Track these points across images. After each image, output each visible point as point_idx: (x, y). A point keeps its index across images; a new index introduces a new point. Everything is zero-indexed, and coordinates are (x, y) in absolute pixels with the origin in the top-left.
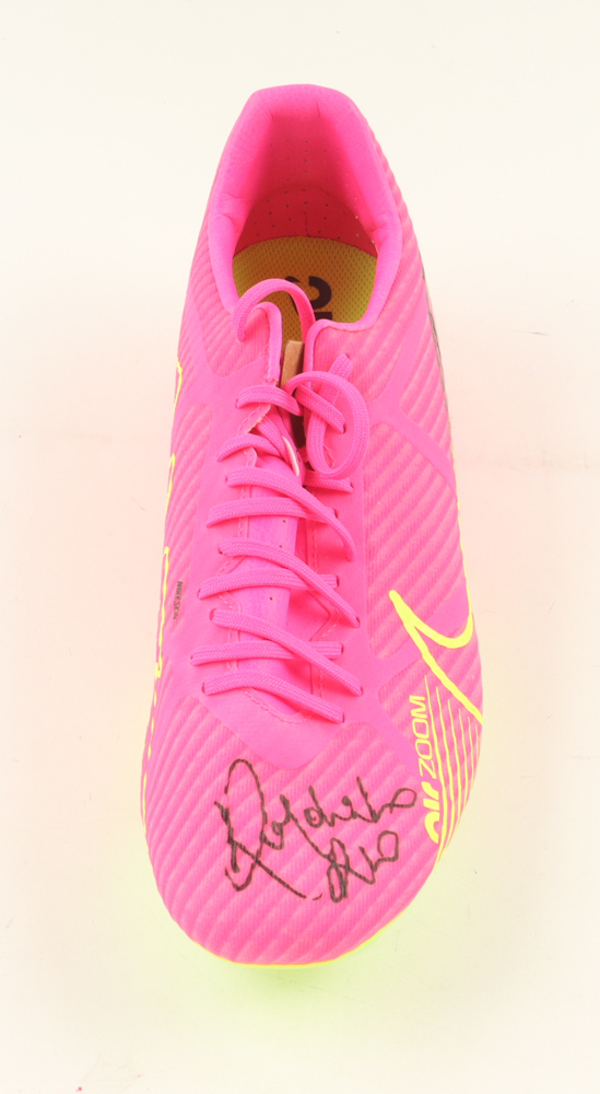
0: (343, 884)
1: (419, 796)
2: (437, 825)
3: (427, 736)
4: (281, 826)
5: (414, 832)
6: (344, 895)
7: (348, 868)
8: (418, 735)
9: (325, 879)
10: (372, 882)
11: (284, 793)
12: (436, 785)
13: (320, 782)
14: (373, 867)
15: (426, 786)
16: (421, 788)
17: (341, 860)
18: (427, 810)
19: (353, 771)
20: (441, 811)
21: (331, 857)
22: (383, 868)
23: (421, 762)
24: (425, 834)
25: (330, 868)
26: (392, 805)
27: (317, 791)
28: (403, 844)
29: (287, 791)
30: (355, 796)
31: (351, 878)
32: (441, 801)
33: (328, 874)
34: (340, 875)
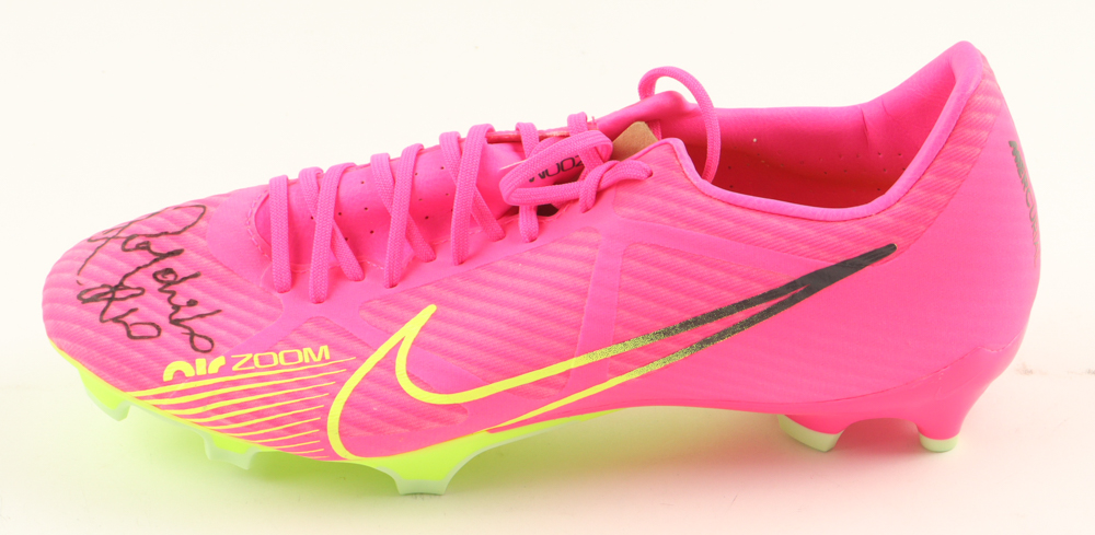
0: (95, 299)
1: (207, 355)
2: (180, 376)
3: (283, 363)
4: (148, 249)
5: (164, 352)
6: (85, 301)
7: (110, 300)
8: (281, 354)
10: (102, 321)
11: (186, 251)
12: (223, 371)
13: (209, 282)
14: (116, 320)
15: (220, 361)
16: (217, 355)
17: (119, 294)
20: (197, 378)
21: (120, 287)
22: (120, 329)
24: (165, 363)
25: (110, 287)
26: (192, 334)
27: (197, 280)
28: (148, 344)
29: (190, 254)
30: (199, 309)
31: (103, 304)
32: (208, 376)
33: (103, 286)
34: (106, 293)
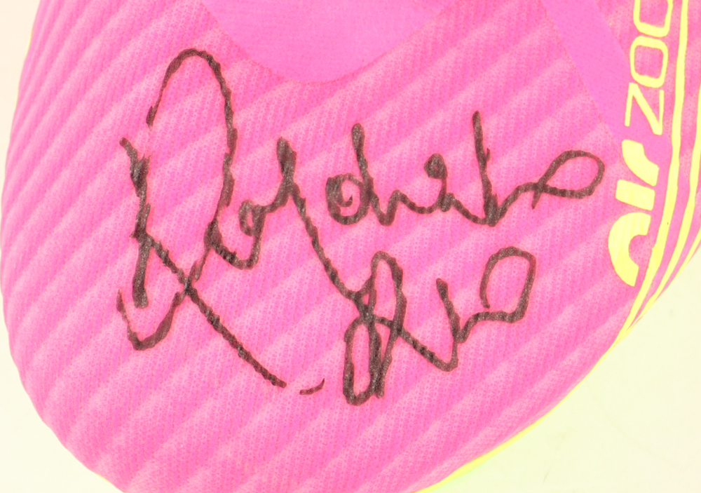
0: (378, 365)
1: (610, 172)
2: (639, 246)
3: (664, 31)
4: (260, 215)
5: (577, 258)
6: (376, 389)
7: (397, 328)
8: (641, 27)
9: (339, 348)
10: (448, 368)
11: (288, 135)
12: (658, 150)
13: (382, 115)
14: (459, 332)
15: (633, 152)
16: (618, 155)
17: (385, 308)
18: (624, 208)
19: (466, 98)
20: (656, 214)
21: (363, 301)
22: (484, 334)
23: (633, 91)
24: (604, 262)
25: (354, 325)
26: (540, 188)
27: (370, 139)
28: (545, 284)
29: (296, 132)
30: (459, 156)
31: (401, 353)
32: (661, 189)
33: (348, 338)
34: (375, 342)
